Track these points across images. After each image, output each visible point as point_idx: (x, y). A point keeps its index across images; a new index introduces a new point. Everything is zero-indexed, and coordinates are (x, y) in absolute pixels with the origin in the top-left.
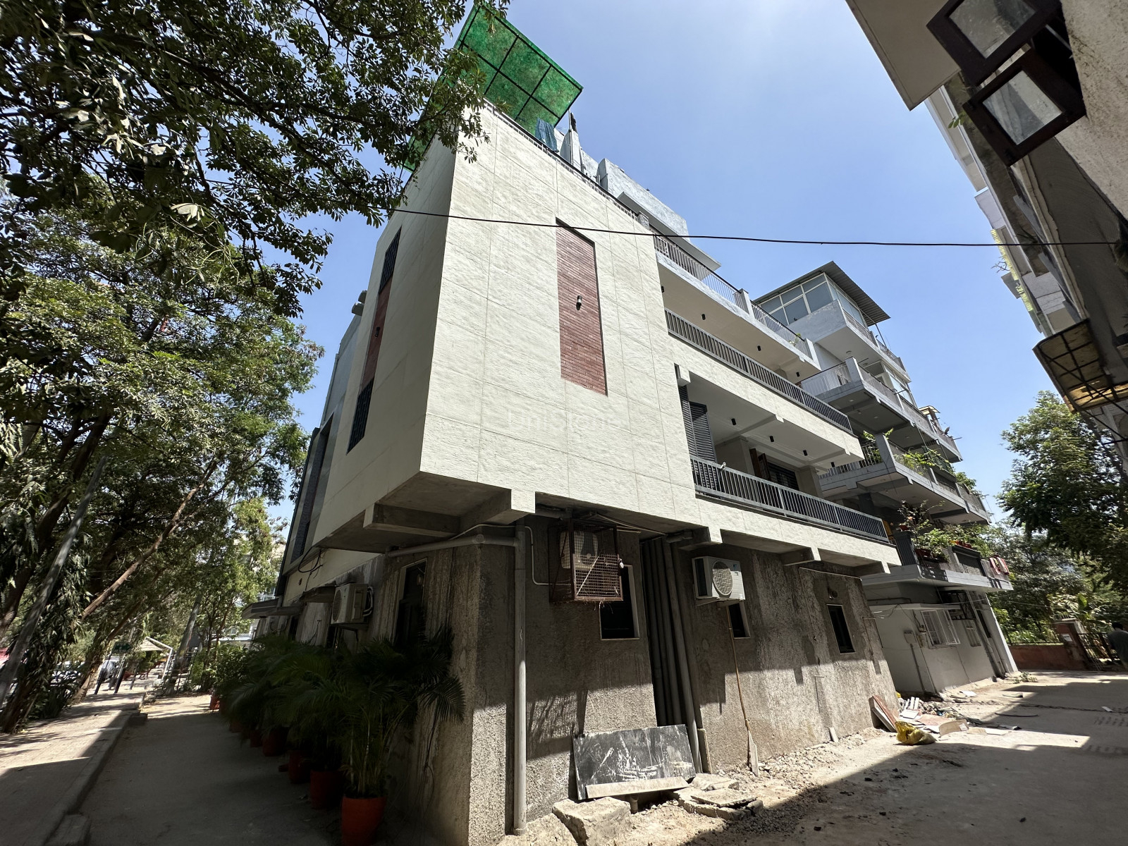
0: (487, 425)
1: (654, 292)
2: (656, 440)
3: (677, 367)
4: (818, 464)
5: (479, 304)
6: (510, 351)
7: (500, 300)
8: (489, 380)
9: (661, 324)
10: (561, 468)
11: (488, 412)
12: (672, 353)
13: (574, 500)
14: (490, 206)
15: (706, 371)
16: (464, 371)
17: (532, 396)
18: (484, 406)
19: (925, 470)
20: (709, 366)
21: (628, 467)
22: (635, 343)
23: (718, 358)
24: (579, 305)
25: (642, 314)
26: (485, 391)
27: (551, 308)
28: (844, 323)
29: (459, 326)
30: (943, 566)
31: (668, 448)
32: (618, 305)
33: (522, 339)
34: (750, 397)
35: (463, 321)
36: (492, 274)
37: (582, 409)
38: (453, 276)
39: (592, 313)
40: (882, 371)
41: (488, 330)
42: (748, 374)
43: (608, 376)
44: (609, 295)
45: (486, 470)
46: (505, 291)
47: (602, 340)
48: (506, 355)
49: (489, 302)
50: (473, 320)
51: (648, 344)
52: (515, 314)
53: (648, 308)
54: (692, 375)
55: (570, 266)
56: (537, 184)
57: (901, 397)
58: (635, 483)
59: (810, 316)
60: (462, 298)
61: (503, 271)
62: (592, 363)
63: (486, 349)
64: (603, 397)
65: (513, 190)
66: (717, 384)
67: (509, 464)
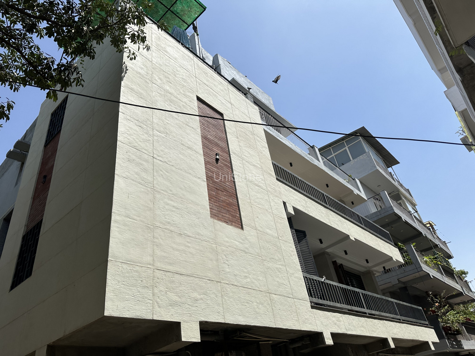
0: (159, 265)
1: (264, 149)
2: (279, 263)
3: (284, 203)
4: (375, 269)
5: (147, 161)
6: (173, 199)
7: (162, 158)
8: (158, 224)
9: (270, 172)
10: (216, 296)
11: (158, 252)
12: (280, 193)
13: (228, 324)
14: (150, 85)
15: (302, 205)
16: (138, 218)
17: (191, 235)
18: (155, 248)
19: (436, 267)
20: (304, 202)
21: (263, 289)
22: (257, 187)
23: (308, 195)
24: (217, 160)
25: (258, 166)
26: (155, 234)
27: (199, 163)
28: (375, 167)
29: (133, 180)
30: (459, 337)
31: (288, 269)
32: (243, 159)
33: (181, 188)
34: (332, 223)
35: (136, 176)
36: (155, 138)
37: (227, 242)
38: (126, 139)
39: (226, 165)
40: (401, 199)
41: (155, 182)
42: (328, 206)
43: (242, 214)
44: (235, 152)
45: (159, 307)
46: (166, 150)
47: (235, 186)
48: (170, 202)
49: (155, 160)
50: (144, 175)
51: (264, 187)
52: (174, 168)
53: (262, 161)
54: (295, 209)
55: (209, 131)
56: (182, 71)
57: (414, 216)
58: (269, 302)
59: (353, 161)
60: (134, 157)
61: (163, 135)
62: (230, 204)
63: (154, 198)
64: (240, 230)
65: (166, 74)
66: (311, 214)
67: (178, 299)
